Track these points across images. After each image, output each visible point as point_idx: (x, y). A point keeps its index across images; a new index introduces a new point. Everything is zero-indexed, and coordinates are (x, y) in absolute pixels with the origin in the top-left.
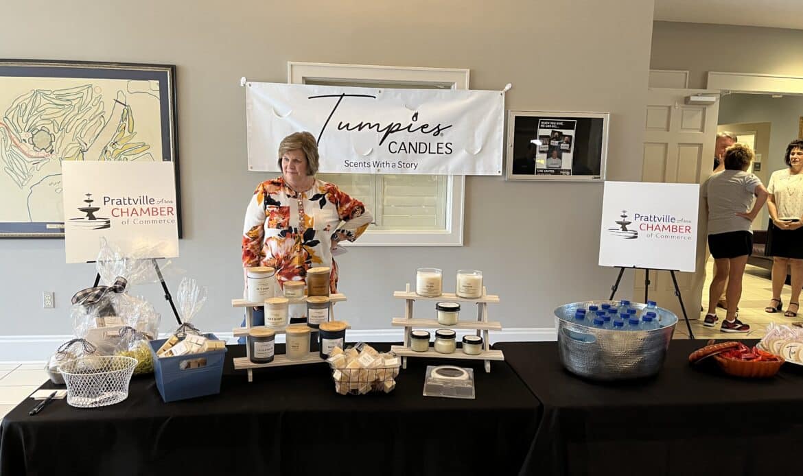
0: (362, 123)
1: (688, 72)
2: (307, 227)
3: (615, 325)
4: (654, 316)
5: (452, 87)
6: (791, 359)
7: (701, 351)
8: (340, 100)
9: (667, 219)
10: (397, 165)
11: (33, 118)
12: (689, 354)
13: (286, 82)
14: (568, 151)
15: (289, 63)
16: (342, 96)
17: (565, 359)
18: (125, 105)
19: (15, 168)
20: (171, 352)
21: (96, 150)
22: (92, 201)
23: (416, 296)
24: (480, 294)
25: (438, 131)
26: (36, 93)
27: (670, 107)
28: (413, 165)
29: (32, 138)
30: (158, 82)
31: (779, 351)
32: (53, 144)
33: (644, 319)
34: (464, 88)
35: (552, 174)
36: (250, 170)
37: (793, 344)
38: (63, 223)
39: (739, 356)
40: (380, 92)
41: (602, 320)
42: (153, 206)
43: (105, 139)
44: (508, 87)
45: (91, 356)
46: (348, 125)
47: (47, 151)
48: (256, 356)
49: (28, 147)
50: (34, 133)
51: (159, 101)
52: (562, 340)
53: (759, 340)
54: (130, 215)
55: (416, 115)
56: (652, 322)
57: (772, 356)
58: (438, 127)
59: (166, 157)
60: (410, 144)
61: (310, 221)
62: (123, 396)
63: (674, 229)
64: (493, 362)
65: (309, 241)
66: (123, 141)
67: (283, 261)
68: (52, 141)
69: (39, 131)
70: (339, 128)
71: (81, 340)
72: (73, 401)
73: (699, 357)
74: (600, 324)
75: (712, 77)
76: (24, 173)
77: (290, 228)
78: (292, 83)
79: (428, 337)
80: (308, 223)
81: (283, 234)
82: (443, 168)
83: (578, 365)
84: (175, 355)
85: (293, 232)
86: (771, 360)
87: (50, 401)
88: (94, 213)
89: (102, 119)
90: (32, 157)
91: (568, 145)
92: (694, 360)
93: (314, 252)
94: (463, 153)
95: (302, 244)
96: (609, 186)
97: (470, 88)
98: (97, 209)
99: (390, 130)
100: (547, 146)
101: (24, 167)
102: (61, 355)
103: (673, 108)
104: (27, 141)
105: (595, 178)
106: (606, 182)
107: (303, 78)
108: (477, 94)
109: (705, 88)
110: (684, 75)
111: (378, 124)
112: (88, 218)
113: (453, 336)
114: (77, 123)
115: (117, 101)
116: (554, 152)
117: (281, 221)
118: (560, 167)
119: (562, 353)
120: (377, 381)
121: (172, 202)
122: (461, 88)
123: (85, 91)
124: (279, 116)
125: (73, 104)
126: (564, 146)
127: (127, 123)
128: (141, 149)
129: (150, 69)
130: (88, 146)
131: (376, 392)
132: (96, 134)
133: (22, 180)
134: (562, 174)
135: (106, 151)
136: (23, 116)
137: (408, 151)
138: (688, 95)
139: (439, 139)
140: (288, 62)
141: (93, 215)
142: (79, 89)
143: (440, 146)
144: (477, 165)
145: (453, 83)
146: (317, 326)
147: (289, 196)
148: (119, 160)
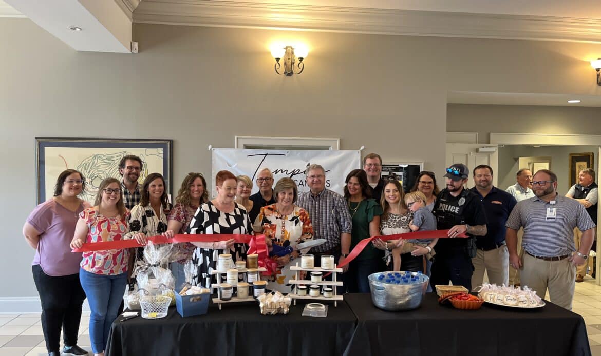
15: (236, 137)
48: (223, 297)
107: (244, 145)
131: (279, 314)
146: (252, 283)
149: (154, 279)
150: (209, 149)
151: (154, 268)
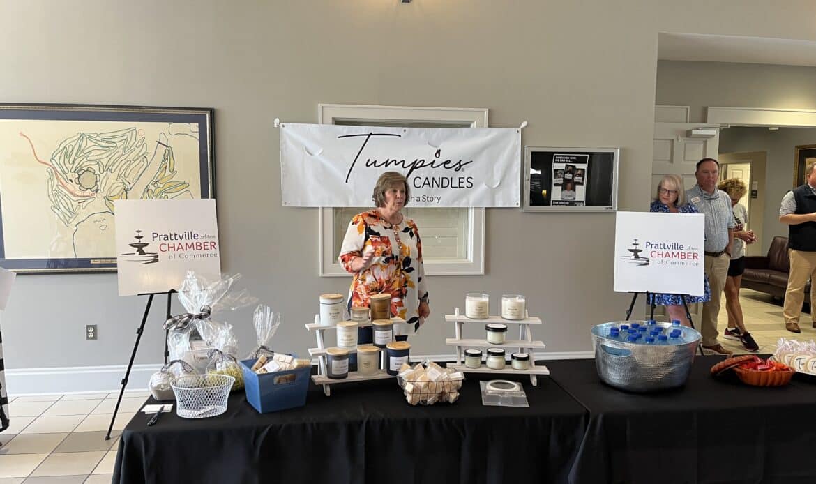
0: (388, 160)
1: (689, 107)
2: (405, 256)
3: (647, 341)
4: (680, 333)
5: (472, 126)
6: (801, 370)
7: (721, 364)
8: (368, 139)
9: (675, 246)
10: (421, 199)
11: (80, 159)
12: (712, 367)
13: (318, 123)
14: (582, 184)
16: (369, 135)
17: (603, 372)
18: (167, 146)
19: (61, 206)
20: (264, 369)
21: (139, 189)
22: (142, 237)
23: (466, 318)
24: (523, 317)
25: (459, 166)
26: (82, 136)
27: (673, 141)
28: (436, 199)
29: (79, 178)
30: (197, 124)
31: (790, 364)
32: (98, 183)
33: (672, 335)
34: (482, 126)
35: (567, 205)
36: (283, 205)
37: (802, 356)
38: (115, 259)
39: (755, 368)
40: (405, 131)
41: (635, 336)
42: (197, 241)
43: (147, 178)
44: (523, 125)
45: (189, 375)
46: (375, 162)
47: (93, 190)
48: (334, 372)
49: (73, 187)
50: (80, 173)
51: (198, 142)
52: (600, 356)
53: (771, 355)
54: (176, 249)
55: (439, 152)
56: (679, 338)
57: (784, 366)
58: (459, 163)
59: (204, 195)
60: (433, 179)
61: (407, 250)
62: (222, 409)
63: (683, 256)
64: (539, 376)
65: (407, 268)
66: (164, 180)
67: (385, 284)
68: (97, 181)
69: (85, 171)
70: (367, 166)
71: (180, 361)
72: (182, 413)
73: (720, 369)
74: (634, 340)
75: (711, 111)
76: (70, 212)
77: (393, 255)
78: (322, 123)
79: (480, 355)
80: (405, 252)
81: (387, 260)
82: (464, 201)
83: (614, 376)
84: (269, 371)
85: (395, 259)
86: (784, 370)
87: (161, 414)
88: (144, 249)
89: (145, 159)
90: (78, 196)
91: (581, 178)
92: (716, 372)
93: (409, 277)
94: (484, 186)
95: (401, 270)
96: (620, 215)
97: (489, 126)
98: (146, 245)
99: (414, 166)
100: (562, 179)
101: (70, 205)
102: (164, 375)
103: (675, 142)
104: (73, 181)
105: (607, 209)
106: (617, 212)
107: (333, 118)
108: (495, 132)
109: (705, 121)
110: (684, 110)
111: (404, 161)
112: (138, 253)
113: (503, 354)
114: (121, 165)
115: (159, 143)
116: (568, 185)
117: (386, 249)
118: (574, 199)
119: (599, 367)
120: (443, 393)
121: (214, 237)
122: (480, 126)
123: (129, 134)
124: (309, 153)
125: (118, 146)
126: (577, 179)
127: (168, 163)
128: (182, 187)
129: (190, 112)
130: (132, 184)
132: (139, 173)
133: (68, 218)
134: (576, 205)
135: (148, 190)
136: (70, 157)
137: (431, 185)
138: (689, 129)
139: (460, 174)
140: (319, 105)
141: (143, 251)
142: (124, 132)
143: (461, 180)
144: (497, 196)
145: (472, 122)
147: (386, 228)
148: (160, 198)
149: (199, 342)
150: (276, 126)
151: (200, 321)
